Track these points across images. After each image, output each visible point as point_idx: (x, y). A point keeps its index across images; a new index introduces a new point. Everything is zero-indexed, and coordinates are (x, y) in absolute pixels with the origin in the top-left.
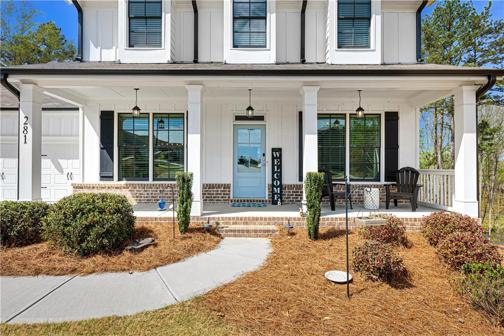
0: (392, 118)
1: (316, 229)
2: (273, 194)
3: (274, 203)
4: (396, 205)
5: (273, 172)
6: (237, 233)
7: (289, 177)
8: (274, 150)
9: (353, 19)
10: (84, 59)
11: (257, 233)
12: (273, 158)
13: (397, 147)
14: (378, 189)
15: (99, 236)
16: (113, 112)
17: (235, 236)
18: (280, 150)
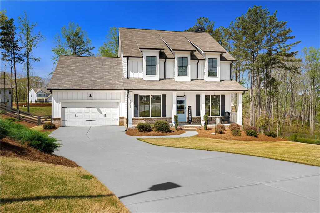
0: (223, 96)
1: (206, 128)
2: (189, 120)
3: (190, 123)
4: (224, 123)
5: (189, 114)
6: (187, 130)
7: (194, 115)
8: (189, 107)
10: (129, 77)
11: (194, 130)
12: (189, 109)
13: (225, 105)
14: (219, 118)
16: (138, 95)
18: (191, 107)
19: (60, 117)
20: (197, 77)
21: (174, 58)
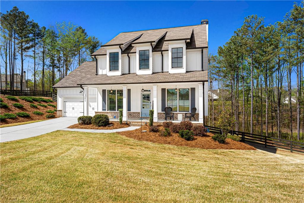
0: (193, 90)
9: (177, 58)
10: (98, 74)
11: (139, 125)
13: (195, 100)
14: (182, 114)
15: (102, 123)
16: (106, 90)
17: (134, 126)
19: (62, 109)
20: (162, 70)
21: (136, 53)
